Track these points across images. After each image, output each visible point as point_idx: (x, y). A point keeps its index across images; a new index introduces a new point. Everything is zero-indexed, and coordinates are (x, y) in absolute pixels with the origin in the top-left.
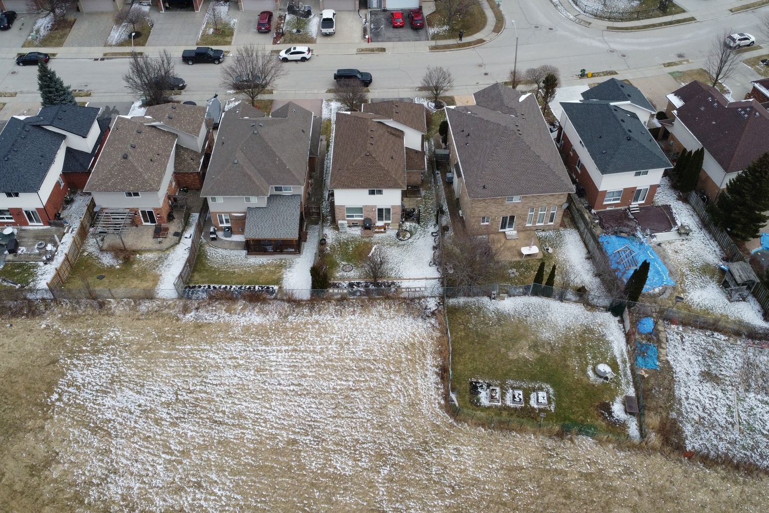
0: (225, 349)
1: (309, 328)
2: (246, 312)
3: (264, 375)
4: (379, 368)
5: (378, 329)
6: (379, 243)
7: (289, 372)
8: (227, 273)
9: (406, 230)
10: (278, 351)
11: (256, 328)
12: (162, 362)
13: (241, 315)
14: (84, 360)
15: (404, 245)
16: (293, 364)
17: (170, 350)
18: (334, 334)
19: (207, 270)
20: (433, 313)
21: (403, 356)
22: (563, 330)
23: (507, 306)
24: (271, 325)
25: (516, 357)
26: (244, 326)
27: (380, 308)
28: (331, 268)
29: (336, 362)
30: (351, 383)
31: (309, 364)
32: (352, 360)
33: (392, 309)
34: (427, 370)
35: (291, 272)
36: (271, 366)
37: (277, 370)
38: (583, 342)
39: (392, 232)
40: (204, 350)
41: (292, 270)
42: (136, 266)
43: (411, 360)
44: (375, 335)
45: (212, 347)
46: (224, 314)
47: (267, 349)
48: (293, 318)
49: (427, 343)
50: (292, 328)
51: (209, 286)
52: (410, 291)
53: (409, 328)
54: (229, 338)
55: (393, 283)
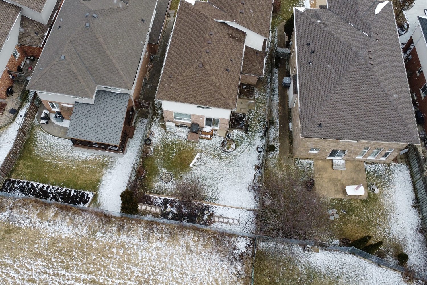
0: (27, 268)
1: (113, 252)
2: (58, 220)
5: (182, 266)
6: (202, 151)
8: (50, 165)
9: (232, 140)
11: (62, 244)
13: (52, 222)
15: (227, 158)
18: (136, 265)
19: (32, 159)
20: (241, 256)
23: (320, 260)
24: (78, 241)
26: (51, 238)
27: (188, 238)
28: (151, 174)
33: (200, 242)
35: (111, 174)
39: (218, 140)
40: (6, 265)
41: (112, 171)
44: (177, 274)
45: (14, 261)
46: (36, 218)
47: (67, 274)
48: (101, 235)
50: (97, 249)
51: (28, 183)
52: (223, 222)
53: (213, 271)
54: (33, 253)
55: (207, 208)
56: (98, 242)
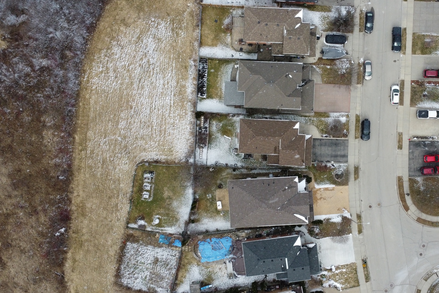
0: (172, 80)
1: (183, 111)
2: (193, 86)
3: (160, 95)
4: (161, 138)
5: (181, 138)
6: (232, 140)
7: (160, 104)
8: (217, 75)
10: (171, 100)
11: (184, 90)
12: (167, 56)
13: (192, 84)
14: (169, 26)
15: (230, 151)
16: (164, 105)
17: (173, 58)
18: (179, 121)
19: (219, 66)
20: (188, 161)
21: (167, 147)
22: (177, 210)
23: (189, 191)
24: (186, 96)
25: (165, 190)
26: (185, 85)
27: (192, 140)
28: (219, 119)
29: (164, 122)
30: (155, 127)
31: (164, 112)
32: (165, 128)
33: (191, 144)
34: (159, 156)
36: (163, 98)
37: (162, 100)
38: (171, 217)
40: (172, 71)
41: (218, 103)
42: (223, 34)
43: (164, 150)
44: (178, 137)
45: (174, 74)
46: (192, 76)
47: (172, 95)
48: (189, 105)
49: (172, 157)
50: (183, 104)
51: (206, 69)
52: (200, 152)
53: (181, 150)
54: (178, 80)
55: (206, 145)
56: (187, 104)
